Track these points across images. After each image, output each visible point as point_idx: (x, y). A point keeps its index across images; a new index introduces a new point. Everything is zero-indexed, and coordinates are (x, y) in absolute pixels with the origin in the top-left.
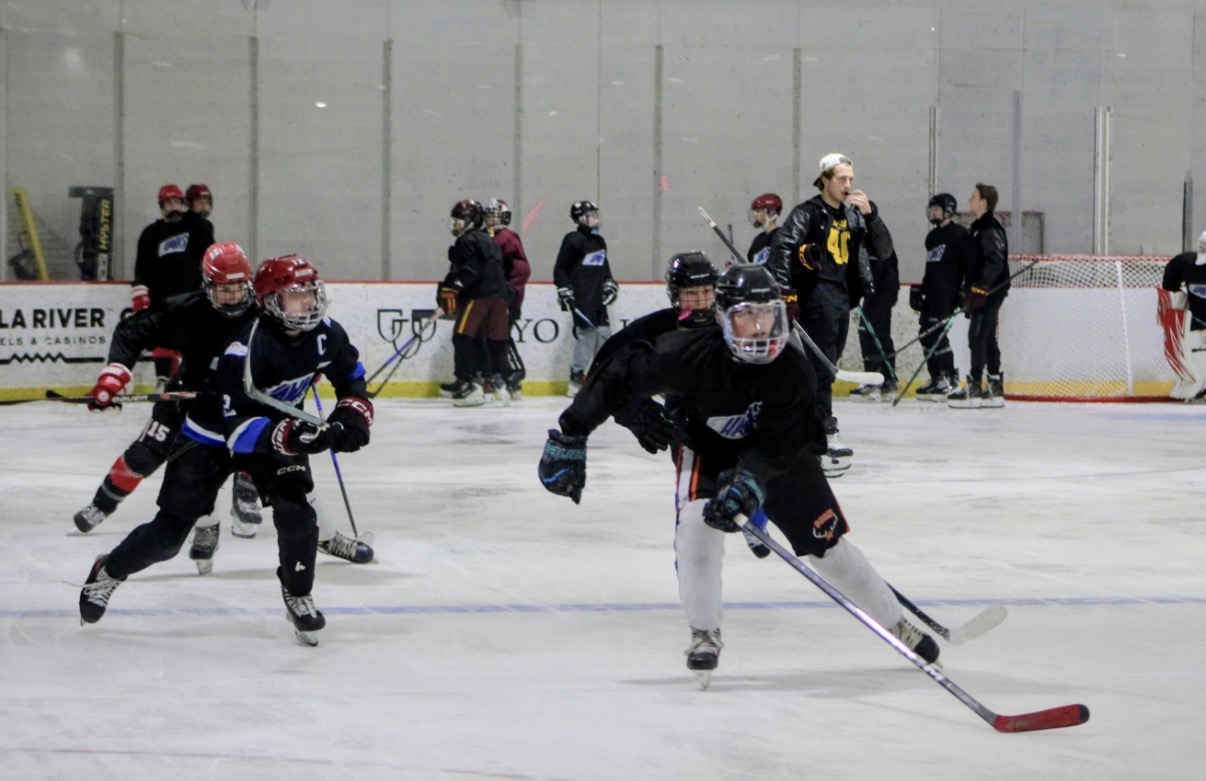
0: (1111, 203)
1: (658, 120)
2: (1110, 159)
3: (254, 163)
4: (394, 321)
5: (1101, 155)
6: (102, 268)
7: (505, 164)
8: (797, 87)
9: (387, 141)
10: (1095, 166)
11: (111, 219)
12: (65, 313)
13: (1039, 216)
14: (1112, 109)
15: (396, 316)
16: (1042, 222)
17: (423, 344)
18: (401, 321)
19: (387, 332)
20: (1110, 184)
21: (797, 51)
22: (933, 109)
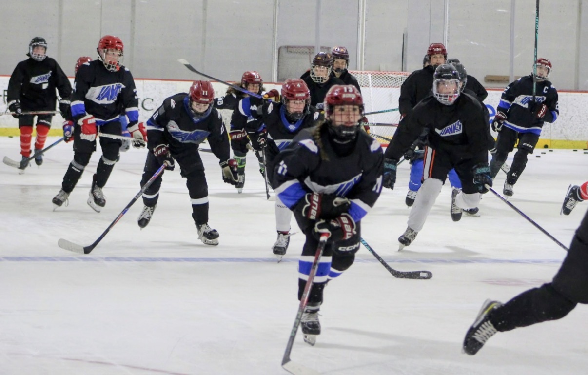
0: (365, 44)
2: (366, 20)
5: (361, 18)
7: (54, 15)
10: (358, 24)
20: (365, 34)
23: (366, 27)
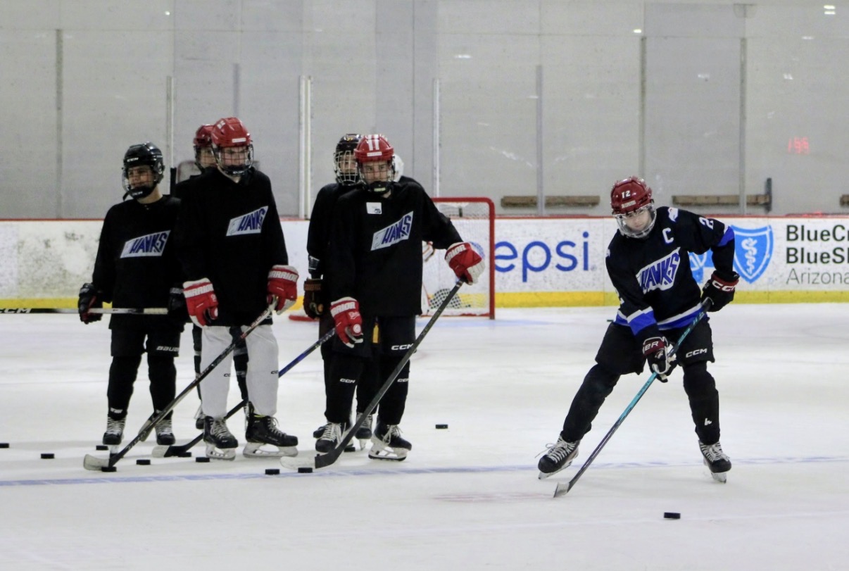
0: (312, 153)
2: (312, 117)
5: (304, 114)
8: (59, 61)
10: (300, 124)
14: (312, 79)
20: (311, 138)
21: (59, 32)
22: (169, 79)
23: (312, 127)
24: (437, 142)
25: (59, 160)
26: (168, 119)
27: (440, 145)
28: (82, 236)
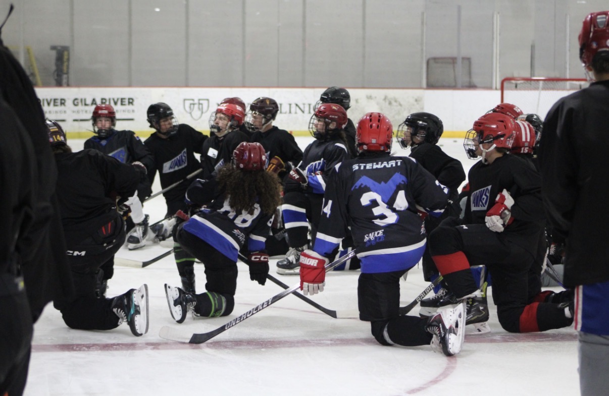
0: (500, 54)
1: (304, 17)
2: (500, 35)
3: (130, 35)
4: (191, 104)
5: (495, 33)
6: (64, 81)
7: (238, 36)
9: (187, 26)
10: (493, 38)
11: (68, 60)
12: (49, 100)
13: (469, 59)
14: (500, 14)
15: (192, 102)
16: (470, 63)
17: (203, 115)
18: (194, 104)
19: (188, 109)
20: (499, 45)
22: (423, 14)
23: (500, 40)
24: (568, 49)
25: (364, 57)
26: (422, 35)
27: (569, 50)
28: (376, 97)
